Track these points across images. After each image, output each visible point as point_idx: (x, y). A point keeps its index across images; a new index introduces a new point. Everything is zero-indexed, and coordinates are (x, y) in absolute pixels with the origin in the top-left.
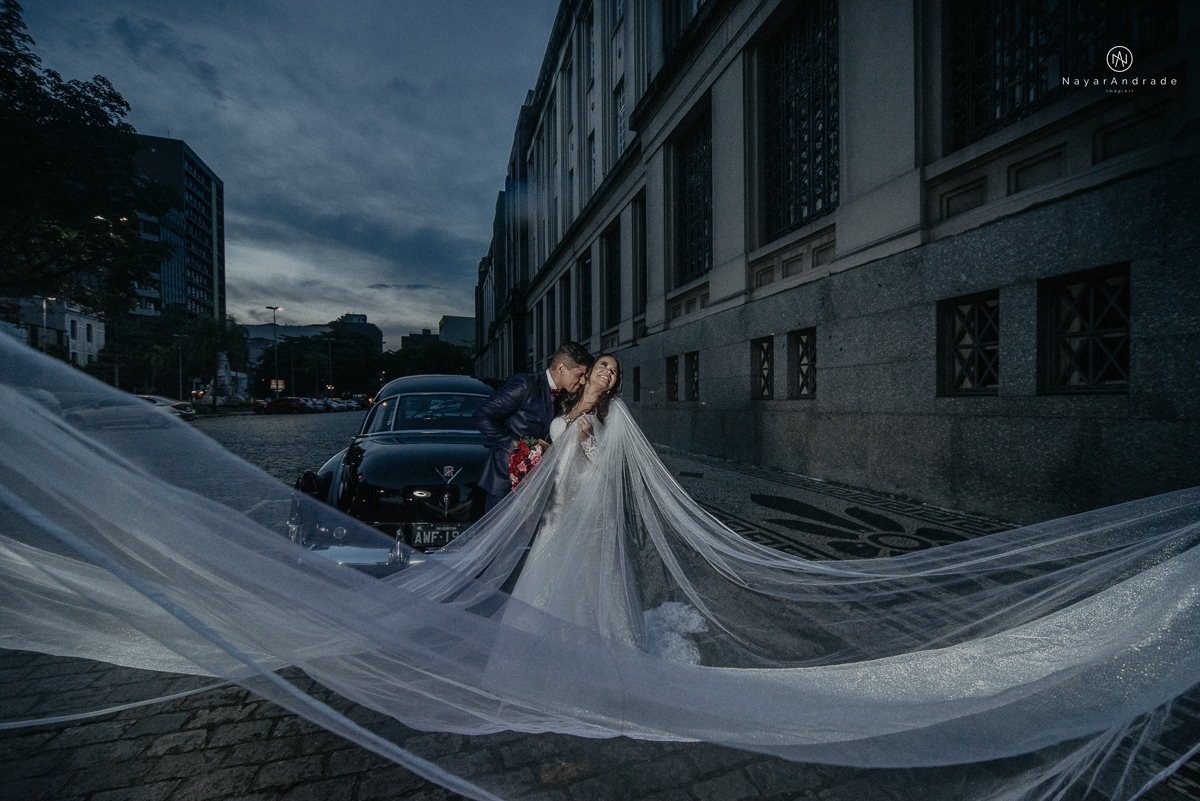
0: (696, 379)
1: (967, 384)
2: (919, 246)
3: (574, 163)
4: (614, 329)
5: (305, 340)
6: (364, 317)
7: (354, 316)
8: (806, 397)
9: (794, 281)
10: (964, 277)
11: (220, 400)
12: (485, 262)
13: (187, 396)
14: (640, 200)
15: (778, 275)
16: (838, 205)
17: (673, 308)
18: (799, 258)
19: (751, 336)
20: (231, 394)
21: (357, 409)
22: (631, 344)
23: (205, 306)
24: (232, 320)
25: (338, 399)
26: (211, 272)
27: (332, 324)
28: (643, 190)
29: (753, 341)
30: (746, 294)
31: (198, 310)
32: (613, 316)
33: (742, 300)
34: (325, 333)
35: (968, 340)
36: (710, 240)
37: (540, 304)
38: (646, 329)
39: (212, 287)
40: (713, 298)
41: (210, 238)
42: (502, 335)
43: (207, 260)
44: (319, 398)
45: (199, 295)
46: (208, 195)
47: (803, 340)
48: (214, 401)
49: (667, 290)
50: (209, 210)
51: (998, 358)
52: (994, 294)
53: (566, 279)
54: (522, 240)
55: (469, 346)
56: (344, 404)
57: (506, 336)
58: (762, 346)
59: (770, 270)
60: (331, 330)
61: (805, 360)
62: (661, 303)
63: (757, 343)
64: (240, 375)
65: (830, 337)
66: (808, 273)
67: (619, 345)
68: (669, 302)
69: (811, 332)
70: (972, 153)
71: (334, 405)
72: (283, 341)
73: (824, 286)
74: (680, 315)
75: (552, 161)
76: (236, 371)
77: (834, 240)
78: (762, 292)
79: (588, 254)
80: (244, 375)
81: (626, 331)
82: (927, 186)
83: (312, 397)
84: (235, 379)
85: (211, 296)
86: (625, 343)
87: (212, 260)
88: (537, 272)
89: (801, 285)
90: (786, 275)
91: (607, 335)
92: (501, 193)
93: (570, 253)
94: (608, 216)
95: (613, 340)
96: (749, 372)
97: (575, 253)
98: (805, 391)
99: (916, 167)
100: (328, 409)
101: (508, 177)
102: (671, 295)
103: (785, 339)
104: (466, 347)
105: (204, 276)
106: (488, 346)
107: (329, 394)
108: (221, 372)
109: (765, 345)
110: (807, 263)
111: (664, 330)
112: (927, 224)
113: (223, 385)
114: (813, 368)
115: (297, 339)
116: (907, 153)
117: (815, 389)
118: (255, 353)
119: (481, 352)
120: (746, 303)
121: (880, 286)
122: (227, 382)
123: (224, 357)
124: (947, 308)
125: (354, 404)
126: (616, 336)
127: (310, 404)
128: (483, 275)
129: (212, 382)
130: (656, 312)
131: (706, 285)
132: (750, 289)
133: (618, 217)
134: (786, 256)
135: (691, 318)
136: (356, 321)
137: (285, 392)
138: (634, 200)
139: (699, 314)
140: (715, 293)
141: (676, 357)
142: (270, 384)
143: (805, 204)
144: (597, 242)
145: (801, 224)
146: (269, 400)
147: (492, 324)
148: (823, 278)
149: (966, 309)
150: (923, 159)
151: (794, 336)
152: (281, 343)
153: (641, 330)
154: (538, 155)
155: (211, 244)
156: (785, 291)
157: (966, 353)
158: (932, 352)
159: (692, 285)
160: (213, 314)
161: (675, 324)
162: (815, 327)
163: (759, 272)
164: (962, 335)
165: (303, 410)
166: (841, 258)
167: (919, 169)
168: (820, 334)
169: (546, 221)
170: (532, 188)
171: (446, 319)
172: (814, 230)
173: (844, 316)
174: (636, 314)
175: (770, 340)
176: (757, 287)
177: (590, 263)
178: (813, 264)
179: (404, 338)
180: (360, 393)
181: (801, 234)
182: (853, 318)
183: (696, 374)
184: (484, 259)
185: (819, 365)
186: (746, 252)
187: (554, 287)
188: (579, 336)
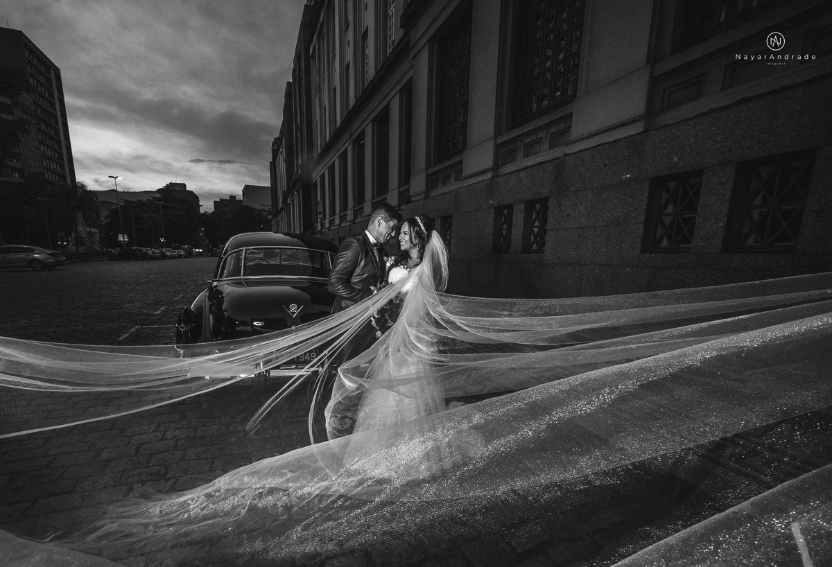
0: (448, 237)
1: (665, 243)
2: (642, 132)
3: (350, 56)
4: (383, 197)
5: (139, 203)
6: (184, 185)
7: (176, 184)
8: (536, 251)
9: (531, 161)
10: (676, 159)
11: (81, 250)
12: (277, 142)
13: (55, 247)
14: (408, 92)
15: (520, 155)
16: (575, 97)
17: (432, 181)
18: (539, 141)
19: (495, 204)
20: (88, 244)
21: (185, 257)
23: (59, 175)
24: (83, 186)
25: (171, 249)
26: (60, 147)
27: (159, 191)
28: (411, 79)
29: (496, 208)
30: (493, 170)
31: (54, 178)
32: (382, 187)
33: (489, 175)
34: (155, 198)
35: (670, 209)
36: (465, 126)
37: (323, 177)
38: (410, 197)
39: (63, 160)
40: (466, 172)
41: (56, 118)
42: (293, 201)
43: (56, 137)
44: (156, 248)
45: (54, 166)
46: (49, 81)
47: (538, 207)
48: (78, 250)
49: (428, 166)
50: (51, 94)
51: (694, 223)
52: (699, 173)
53: (343, 157)
54: (307, 123)
55: (266, 209)
56: (175, 253)
57: (296, 202)
58: (504, 212)
59: (514, 151)
60: (160, 195)
61: (537, 224)
62: (423, 176)
63: (499, 210)
64: (93, 230)
65: (560, 206)
66: (546, 153)
68: (428, 176)
69: (544, 202)
70: (697, 52)
71: (168, 254)
72: (123, 204)
73: (559, 163)
74: (437, 187)
75: (331, 56)
76: (90, 227)
77: (571, 126)
78: (506, 169)
79: (362, 136)
80: (96, 230)
81: (392, 198)
82: (654, 81)
83: (151, 247)
84: (90, 233)
85: (62, 166)
87: (60, 137)
88: (319, 150)
89: (539, 164)
90: (527, 155)
92: (288, 83)
93: (348, 134)
94: (379, 104)
96: (492, 232)
97: (351, 135)
98: (535, 246)
99: (647, 64)
100: (164, 257)
101: (294, 70)
102: (431, 171)
103: (522, 206)
104: (264, 210)
105: (55, 150)
106: (281, 209)
107: (163, 245)
108: (80, 228)
109: (506, 212)
110: (546, 146)
111: (425, 198)
112: (650, 114)
113: (82, 238)
114: (543, 231)
115: (135, 202)
116: (641, 52)
117: (544, 245)
118: (104, 213)
119: (276, 214)
120: (492, 178)
121: (605, 165)
122: (84, 236)
123: (80, 216)
124: (657, 184)
125: (183, 253)
127: (150, 252)
128: (275, 153)
129: (73, 235)
130: (418, 184)
131: (461, 161)
132: (496, 167)
133: (388, 104)
134: (528, 140)
135: (447, 189)
136: (178, 188)
137: (130, 244)
138: (401, 91)
139: (453, 186)
140: (469, 169)
142: (118, 237)
143: (546, 96)
144: (370, 126)
145: (541, 113)
146: (119, 249)
147: (285, 192)
148: (557, 158)
149: (672, 185)
150: (653, 57)
151: (530, 205)
152: (122, 205)
153: (405, 198)
154: (319, 52)
155: (56, 122)
156: (526, 168)
157: (668, 220)
158: (642, 218)
159: (448, 163)
160: (66, 181)
161: (434, 193)
162: (548, 198)
163: (504, 153)
164: (666, 206)
165: (146, 257)
166: (574, 142)
167: (649, 67)
168: (552, 204)
169: (327, 108)
170: (315, 79)
171: (247, 187)
172: (553, 118)
173: (572, 189)
174: (400, 186)
175: (510, 207)
176: (502, 165)
177: (364, 143)
178: (550, 145)
179: (215, 202)
180: (186, 245)
181: (541, 122)
182: (580, 190)
183: (448, 232)
184: (275, 139)
185: (548, 226)
186: (494, 135)
187: (334, 162)
188: (354, 202)
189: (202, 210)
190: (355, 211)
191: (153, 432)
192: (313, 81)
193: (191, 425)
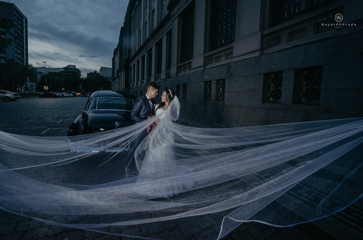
0: (186, 92)
1: (271, 99)
2: (259, 56)
3: (147, 19)
4: (159, 75)
5: (55, 73)
6: (75, 66)
7: (71, 65)
8: (221, 100)
9: (219, 64)
10: (272, 66)
11: (27, 92)
12: (116, 50)
14: (170, 34)
15: (214, 61)
16: (234, 41)
17: (179, 69)
18: (221, 56)
19: (204, 80)
20: (30, 90)
21: (73, 97)
22: (164, 80)
23: (21, 60)
24: (31, 65)
25: (66, 93)
26: (23, 49)
27: (64, 68)
28: (171, 29)
29: (205, 82)
30: (203, 67)
31: (19, 62)
32: (159, 70)
33: (202, 69)
34: (62, 71)
35: (272, 86)
36: (192, 48)
37: (134, 65)
38: (170, 75)
39: (23, 54)
40: (192, 67)
41: (23, 37)
42: (121, 74)
43: (22, 45)
44: (60, 93)
45: (19, 57)
46: (22, 23)
47: (221, 82)
48: (26, 92)
49: (177, 64)
50: (23, 28)
51: (281, 92)
52: (281, 72)
53: (143, 57)
55: (110, 77)
56: (68, 95)
57: (122, 75)
58: (208, 84)
59: (211, 60)
60: (64, 70)
61: (221, 89)
62: (175, 67)
63: (206, 83)
64: (33, 84)
65: (230, 82)
66: (223, 61)
67: (161, 80)
68: (178, 67)
70: (277, 28)
71: (65, 95)
72: (48, 73)
73: (229, 65)
74: (181, 72)
75: (140, 18)
76: (32, 83)
77: (233, 52)
78: (209, 66)
79: (151, 50)
80: (34, 84)
81: (163, 75)
82: (263, 37)
83: (58, 92)
84: (32, 85)
85: (23, 57)
86: (163, 79)
87: (24, 45)
88: (133, 54)
89: (221, 65)
90: (216, 62)
91: (156, 77)
92: (122, 27)
93: (145, 49)
94: (158, 38)
95: (158, 78)
96: (203, 92)
97: (147, 49)
98: (221, 98)
99: (260, 31)
100: (63, 96)
101: (124, 22)
102: (178, 65)
103: (215, 82)
104: (108, 78)
105: (21, 50)
106: (116, 78)
107: (63, 91)
108: (28, 83)
109: (209, 83)
110: (223, 58)
111: (176, 76)
112: (262, 49)
113: (28, 87)
114: (224, 92)
115: (53, 73)
116: (257, 26)
117: (224, 98)
118: (39, 76)
119: (114, 80)
120: (203, 69)
121: (246, 67)
123: (28, 78)
124: (267, 76)
125: (72, 95)
126: (160, 77)
127: (57, 94)
128: (115, 54)
129: (24, 86)
130: (173, 70)
131: (191, 63)
132: (205, 65)
133: (162, 39)
134: (217, 56)
135: (185, 73)
136: (72, 67)
137: (48, 91)
138: (167, 33)
139: (188, 72)
140: (194, 65)
141: (180, 85)
142: (43, 87)
143: (223, 39)
144: (154, 46)
145: (222, 45)
146: (43, 93)
147: (118, 71)
148: (228, 63)
149: (272, 76)
150: (262, 28)
151: (218, 81)
152: (47, 74)
153: (168, 76)
154: (135, 16)
155: (23, 39)
156: (216, 66)
157: (272, 90)
158: (261, 89)
159: (186, 63)
160: (24, 63)
161: (180, 74)
162: (225, 79)
163: (208, 60)
164: (270, 84)
165: (55, 96)
166: (234, 58)
167: (261, 32)
168: (227, 81)
169: (137, 37)
170: (133, 26)
171: (102, 68)
172: (226, 48)
173: (234, 76)
174: (166, 70)
175: (210, 82)
176: (207, 65)
177: (152, 53)
178: (225, 58)
179: (88, 74)
180: (73, 91)
181: (222, 49)
182: (237, 77)
183: (186, 91)
184: (115, 49)
185: (226, 90)
186: (204, 53)
187: (139, 60)
188: (147, 76)
189: (82, 77)
190: (147, 80)
191: (54, 175)
192: (132, 27)
193: (70, 173)
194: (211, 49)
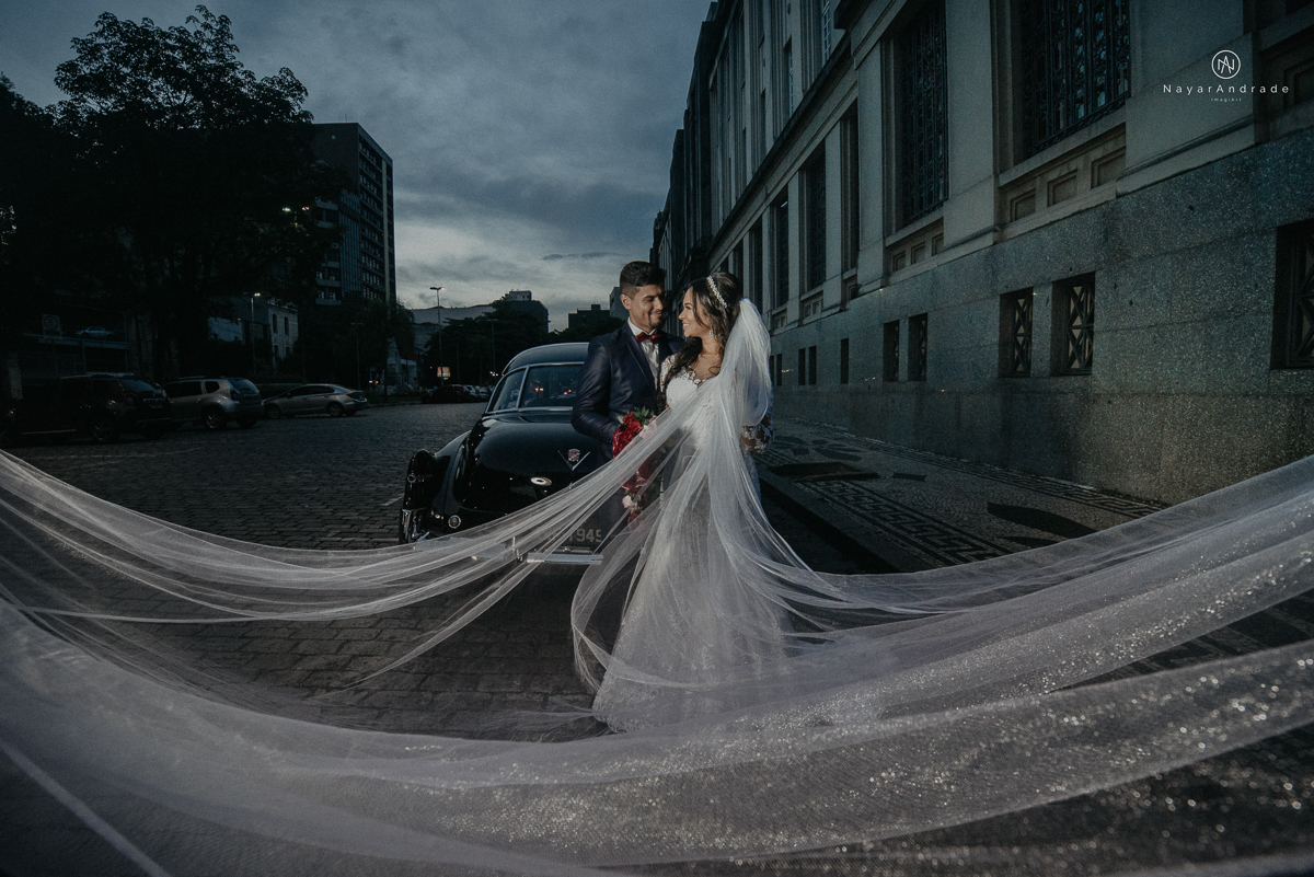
0: (923, 351)
2: (1251, 147)
3: (766, 84)
4: (818, 290)
5: (469, 323)
6: (529, 294)
7: (518, 293)
8: (1077, 373)
9: (1063, 210)
12: (661, 220)
13: (365, 386)
14: (851, 119)
15: (1041, 201)
16: (1129, 96)
17: (894, 257)
18: (1072, 176)
19: (1001, 289)
22: (838, 309)
23: (377, 292)
24: (403, 306)
26: (382, 255)
27: (496, 304)
28: (855, 103)
29: (1003, 296)
30: (995, 231)
31: (373, 297)
32: (815, 274)
33: (989, 240)
34: (488, 314)
36: (945, 162)
38: (858, 287)
39: (384, 273)
40: (947, 241)
41: (380, 219)
43: (378, 244)
44: (482, 386)
45: (374, 280)
46: (378, 174)
47: (1075, 290)
49: (887, 232)
50: (380, 191)
53: (756, 230)
54: (703, 186)
58: (1015, 302)
59: (1031, 196)
60: (495, 310)
61: (1078, 322)
62: (879, 251)
63: (1009, 299)
64: (409, 363)
65: (1116, 286)
66: (1085, 196)
67: (823, 310)
68: (888, 250)
69: (1088, 281)
72: (448, 324)
73: (1108, 216)
74: (903, 266)
75: (739, 86)
76: (407, 359)
77: (1125, 147)
78: (1019, 227)
79: (784, 196)
80: (413, 363)
81: (832, 291)
83: (476, 384)
84: (405, 367)
85: (382, 280)
86: (832, 307)
87: (383, 243)
88: (721, 224)
89: (1073, 214)
90: (1052, 201)
91: (808, 299)
92: (679, 131)
93: (761, 196)
94: (809, 145)
95: (816, 304)
96: (996, 339)
97: (768, 196)
98: (1076, 365)
101: (687, 112)
102: (891, 241)
103: (1049, 291)
105: (377, 261)
107: (494, 381)
108: (393, 361)
109: (1021, 302)
110: (1084, 182)
111: (882, 287)
113: (394, 374)
114: (1089, 332)
115: (461, 321)
117: (1091, 361)
118: (424, 338)
120: (995, 244)
121: (1191, 208)
122: (397, 371)
123: (393, 344)
126: (819, 299)
127: (473, 392)
128: (658, 235)
129: (383, 371)
130: (871, 262)
131: (940, 222)
132: (1000, 225)
133: (823, 143)
134: (1053, 176)
135: (920, 268)
136: (520, 298)
137: (451, 380)
138: (843, 119)
139: (929, 263)
140: (952, 233)
142: (436, 371)
143: (1080, 101)
144: (796, 178)
145: (1073, 129)
146: (436, 388)
148: (1107, 202)
150: (1256, 20)
151: (1063, 288)
152: (446, 327)
153: (852, 290)
154: (722, 82)
155: (381, 226)
156: (1052, 223)
158: (1268, 302)
159: (920, 225)
160: (383, 300)
161: (898, 277)
162: (1093, 273)
163: (1013, 200)
165: (467, 399)
166: (1132, 172)
168: (1102, 283)
169: (733, 160)
170: (715, 118)
172: (1094, 135)
173: (1136, 255)
174: (844, 269)
175: (1027, 293)
176: (1011, 221)
177: (787, 206)
178: (1092, 183)
179: (571, 316)
181: (1073, 142)
182: (1150, 257)
183: (923, 345)
184: (659, 214)
185: (1096, 327)
186: (995, 173)
187: (742, 241)
188: (773, 303)
189: (551, 328)
190: (773, 316)
192: (712, 123)
194: (1028, 150)
